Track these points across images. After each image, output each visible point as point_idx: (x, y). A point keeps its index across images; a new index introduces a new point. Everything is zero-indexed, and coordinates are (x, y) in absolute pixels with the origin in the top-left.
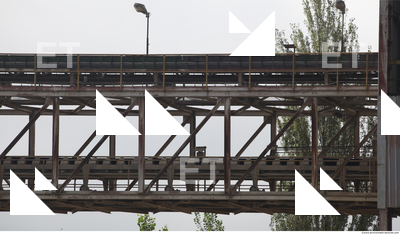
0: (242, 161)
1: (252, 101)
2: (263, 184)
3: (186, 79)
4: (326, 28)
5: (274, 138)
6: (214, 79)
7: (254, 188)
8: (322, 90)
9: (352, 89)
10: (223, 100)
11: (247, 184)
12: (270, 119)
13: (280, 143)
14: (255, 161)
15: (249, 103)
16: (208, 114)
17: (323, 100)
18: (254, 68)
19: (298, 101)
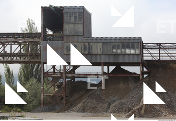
0: (14, 54)
1: (16, 42)
2: (18, 58)
3: (3, 38)
4: (31, 28)
5: (21, 49)
6: (8, 38)
7: (16, 59)
8: (30, 40)
9: (36, 40)
10: (10, 42)
11: (15, 58)
12: (20, 45)
13: (22, 50)
14: (17, 54)
15: (15, 42)
16: (7, 44)
17: (30, 42)
18: (16, 35)
19: (26, 42)
